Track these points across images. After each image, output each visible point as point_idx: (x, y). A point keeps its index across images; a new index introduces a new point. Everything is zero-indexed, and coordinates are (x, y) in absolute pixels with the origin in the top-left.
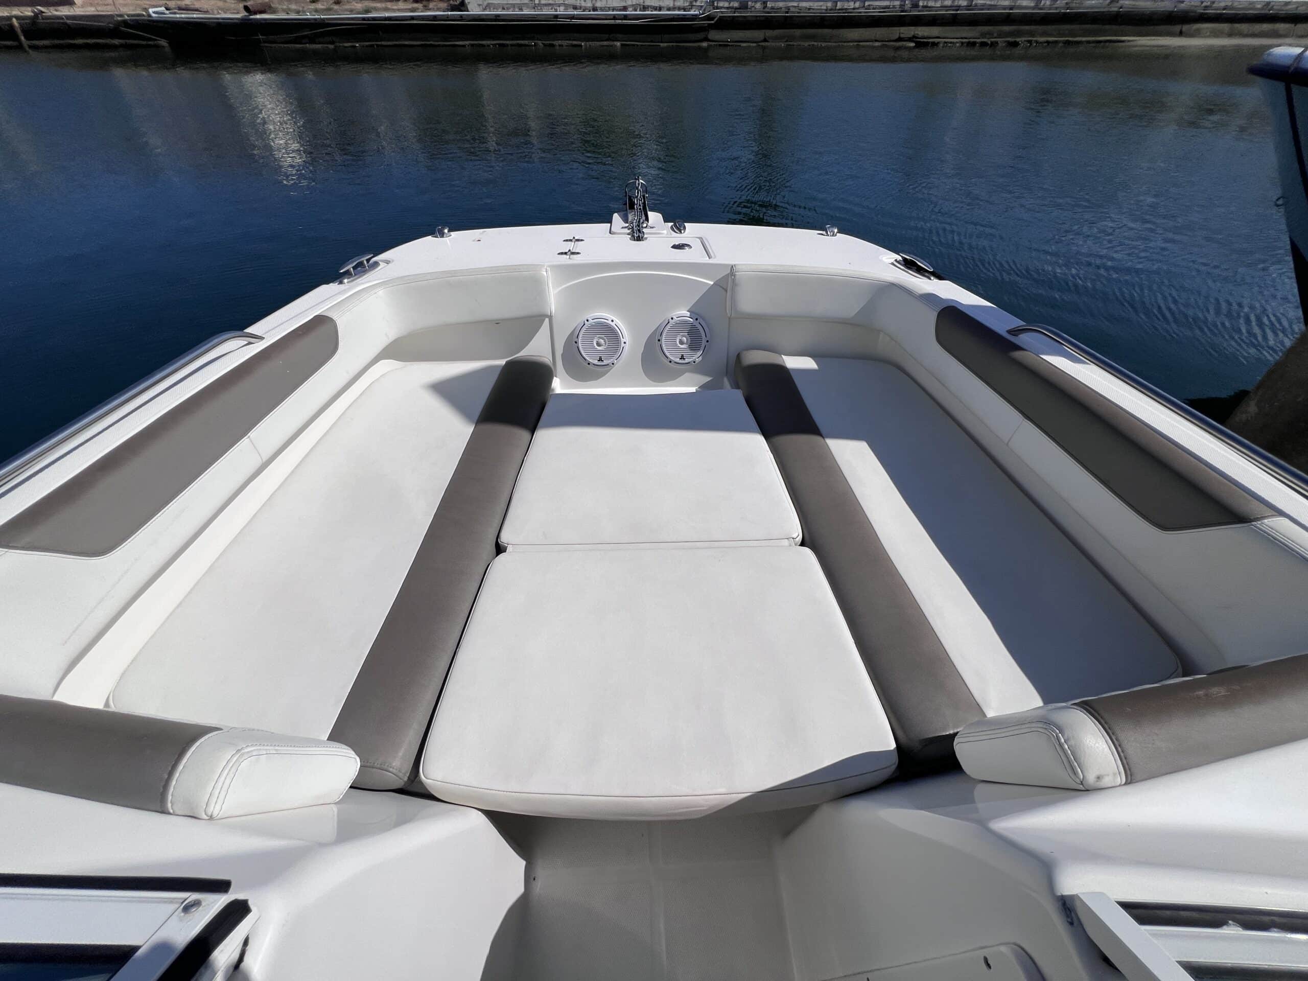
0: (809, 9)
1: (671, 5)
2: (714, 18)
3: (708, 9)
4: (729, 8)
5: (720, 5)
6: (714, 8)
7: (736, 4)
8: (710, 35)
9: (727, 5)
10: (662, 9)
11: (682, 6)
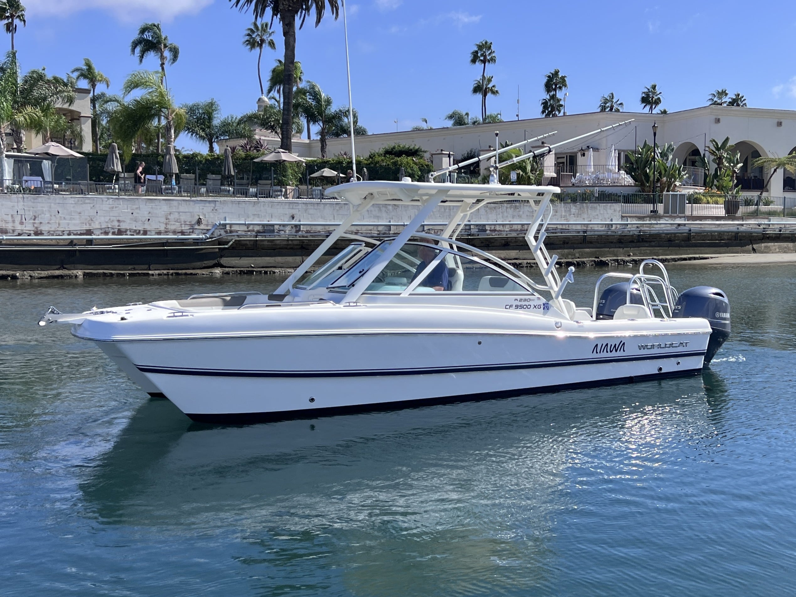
1: (162, 228)
2: (227, 243)
3: (217, 233)
4: (249, 231)
5: (234, 228)
6: (226, 232)
7: (257, 228)
8: (224, 261)
9: (245, 228)
10: (148, 233)
11: (179, 229)
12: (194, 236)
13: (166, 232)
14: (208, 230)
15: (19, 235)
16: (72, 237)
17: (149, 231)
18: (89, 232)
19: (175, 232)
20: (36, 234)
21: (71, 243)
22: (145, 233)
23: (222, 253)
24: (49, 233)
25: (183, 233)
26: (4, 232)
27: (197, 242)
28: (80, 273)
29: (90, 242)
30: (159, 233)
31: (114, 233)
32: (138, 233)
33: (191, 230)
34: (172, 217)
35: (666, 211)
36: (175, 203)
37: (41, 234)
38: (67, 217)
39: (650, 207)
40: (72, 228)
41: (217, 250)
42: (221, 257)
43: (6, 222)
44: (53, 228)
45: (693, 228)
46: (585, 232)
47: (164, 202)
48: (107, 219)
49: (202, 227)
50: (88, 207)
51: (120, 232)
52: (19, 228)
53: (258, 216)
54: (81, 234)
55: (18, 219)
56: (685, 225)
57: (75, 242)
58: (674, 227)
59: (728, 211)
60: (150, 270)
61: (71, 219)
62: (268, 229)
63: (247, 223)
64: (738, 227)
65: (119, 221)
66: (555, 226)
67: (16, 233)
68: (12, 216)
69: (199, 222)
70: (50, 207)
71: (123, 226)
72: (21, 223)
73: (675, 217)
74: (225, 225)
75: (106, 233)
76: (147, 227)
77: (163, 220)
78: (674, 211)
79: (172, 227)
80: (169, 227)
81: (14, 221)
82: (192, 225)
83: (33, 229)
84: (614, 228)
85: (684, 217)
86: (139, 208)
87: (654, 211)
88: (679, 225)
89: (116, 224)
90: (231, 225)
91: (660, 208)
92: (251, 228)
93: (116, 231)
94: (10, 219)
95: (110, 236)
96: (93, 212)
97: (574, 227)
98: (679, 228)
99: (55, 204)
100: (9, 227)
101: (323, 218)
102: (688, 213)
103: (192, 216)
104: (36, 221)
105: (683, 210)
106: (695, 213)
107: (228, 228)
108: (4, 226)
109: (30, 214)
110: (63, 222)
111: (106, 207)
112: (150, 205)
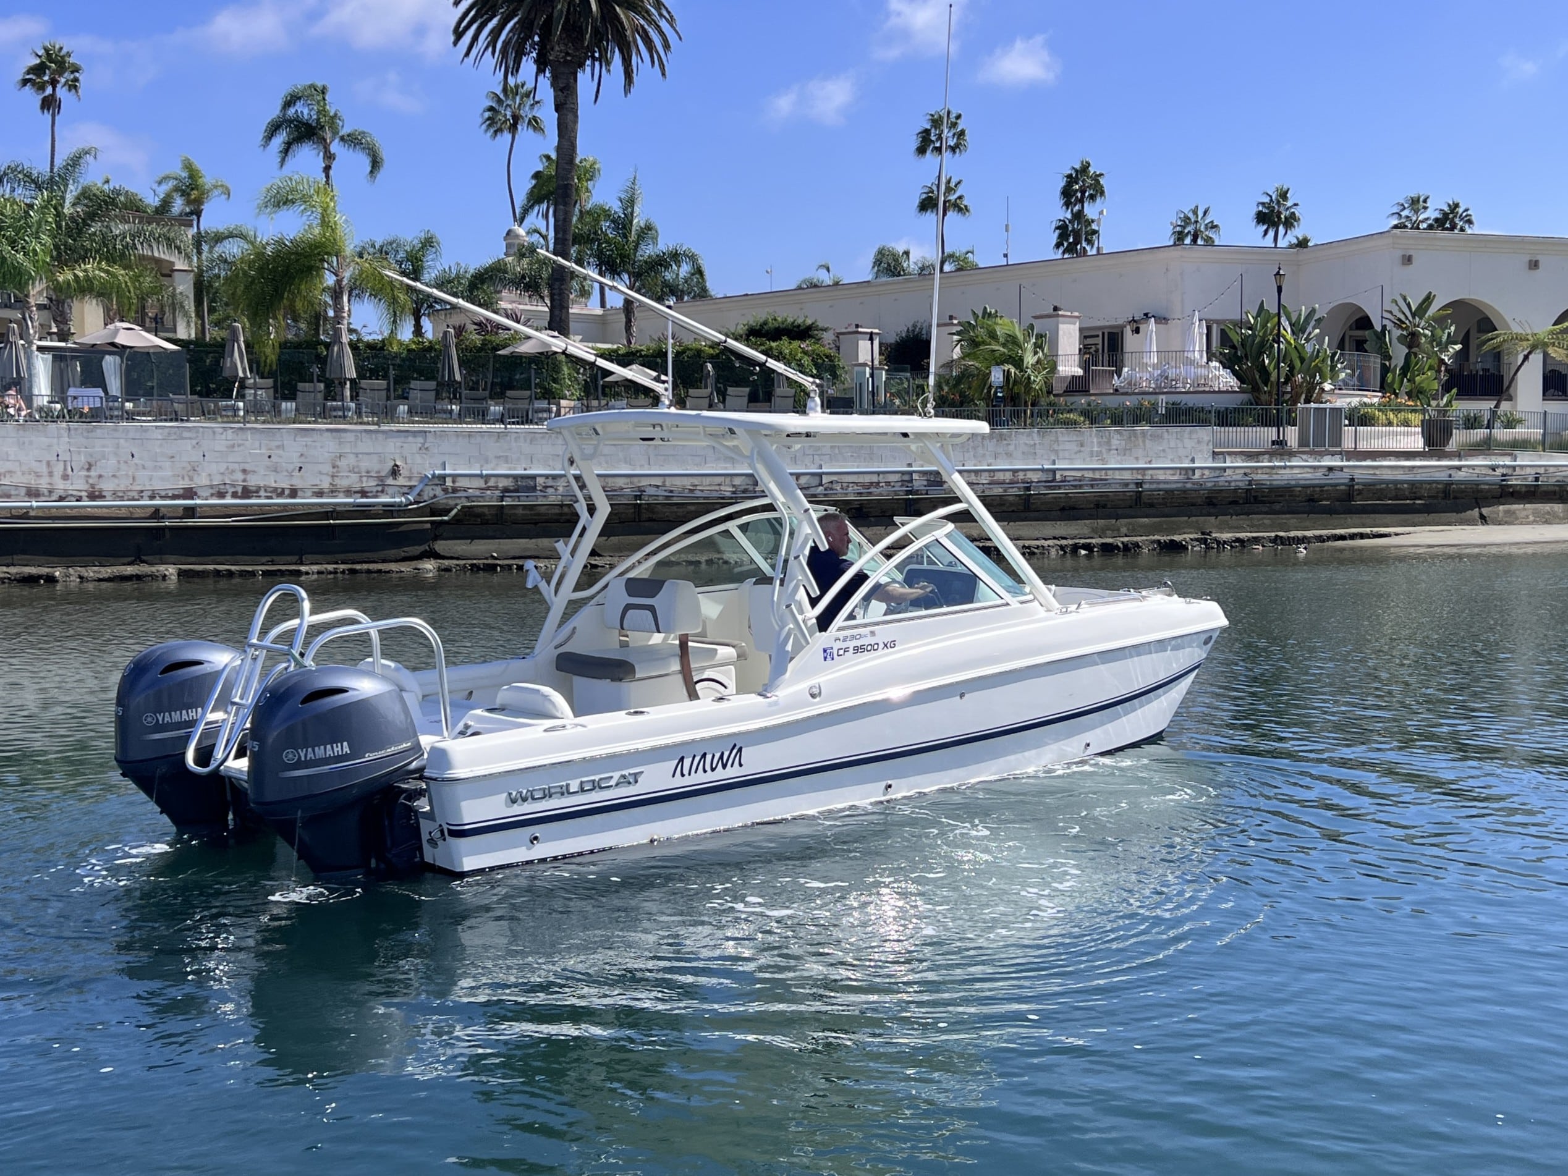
1: (325, 485)
2: (447, 512)
3: (428, 493)
4: (488, 489)
5: (461, 483)
6: (445, 491)
7: (504, 483)
8: (440, 546)
9: (481, 483)
10: (300, 493)
11: (357, 486)
12: (385, 499)
13: (333, 492)
14: (411, 487)
15: (61, 499)
16: (157, 502)
17: (301, 489)
18: (190, 493)
19: (348, 492)
20: (92, 497)
21: (156, 513)
22: (294, 493)
23: (438, 531)
24: (115, 495)
25: (364, 493)
26: (33, 493)
27: (390, 510)
28: (171, 570)
29: (190, 512)
30: (320, 494)
31: (235, 495)
32: (281, 494)
33: (380, 488)
34: (343, 463)
35: (1303, 441)
36: (350, 437)
37: (101, 497)
38: (149, 464)
39: (1271, 433)
40: (158, 485)
41: (428, 526)
42: (436, 538)
43: (38, 476)
44: (123, 485)
45: (1358, 475)
46: (1139, 484)
47: (328, 434)
48: (222, 467)
49: (401, 481)
50: (188, 445)
51: (247, 493)
52: (60, 485)
53: (507, 460)
54: (174, 497)
55: (58, 469)
56: (1341, 468)
57: (163, 511)
58: (1319, 474)
59: (1428, 441)
60: (302, 564)
61: (156, 469)
62: (525, 484)
63: (484, 472)
64: (1451, 472)
65: (244, 471)
66: (1079, 474)
67: (55, 497)
68: (48, 463)
69: (395, 472)
70: (118, 446)
71: (253, 481)
72: (65, 477)
73: (1322, 454)
74: (443, 478)
75: (221, 495)
76: (298, 483)
77: (328, 468)
78: (1320, 442)
79: (343, 483)
80: (337, 481)
81: (51, 474)
82: (381, 479)
83: (86, 487)
84: (1198, 473)
85: (1340, 453)
86: (281, 447)
87: (1280, 443)
88: (1331, 469)
89: (240, 476)
90: (454, 477)
91: (1292, 434)
92: (491, 483)
93: (239, 489)
94: (44, 469)
95: (229, 501)
96: (196, 456)
97: (1118, 476)
98: (1331, 476)
99: (126, 440)
100: (43, 484)
101: (628, 461)
102: (1348, 444)
103: (382, 461)
104: (93, 473)
105: (1337, 440)
106: (1363, 446)
107: (449, 482)
108: (33, 482)
109: (81, 460)
110: (141, 474)
111: (220, 444)
112: (302, 440)
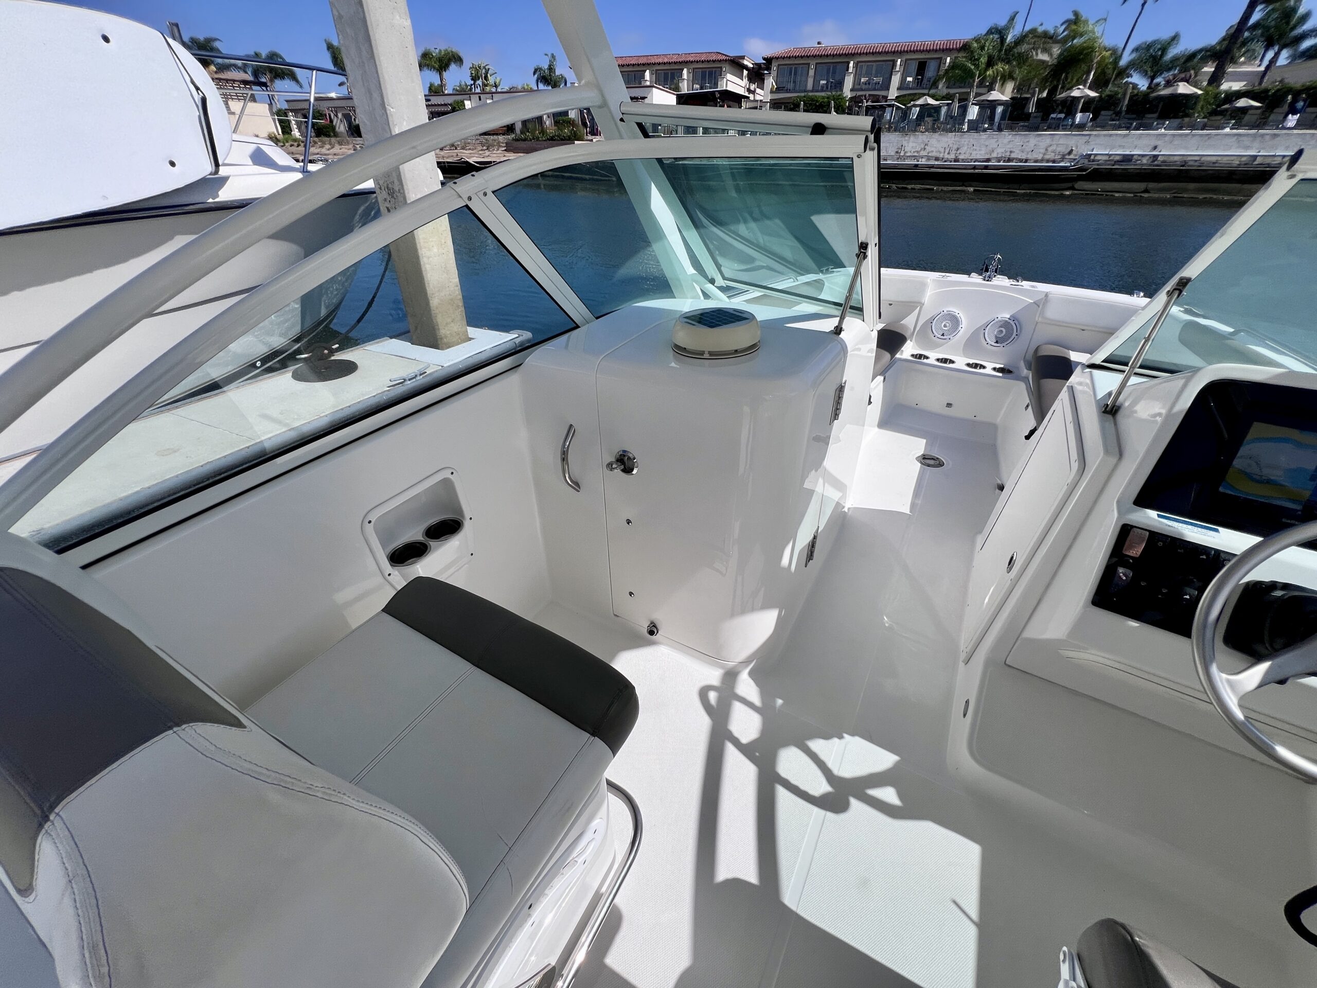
0: (1214, 163)
1: (1040, 158)
2: (1086, 170)
3: (1081, 162)
4: (1109, 160)
5: (1098, 158)
6: (1089, 161)
7: (1118, 158)
8: (1077, 185)
9: (1106, 158)
10: (1028, 161)
11: (1052, 158)
12: (1062, 164)
13: (1042, 161)
14: (1075, 159)
15: (945, 161)
16: (976, 163)
17: (1030, 160)
18: (988, 160)
19: (1048, 161)
20: (955, 161)
21: (975, 167)
22: (1026, 161)
23: (1079, 178)
24: (963, 160)
25: (1054, 162)
26: (937, 159)
27: (1062, 169)
28: (972, 189)
29: (986, 167)
30: (1036, 161)
31: (1004, 161)
32: (1021, 161)
33: (1061, 160)
34: (1050, 149)
36: (1057, 137)
37: (958, 161)
38: (978, 148)
40: (978, 157)
41: (1076, 176)
42: (1077, 181)
43: (940, 153)
44: (967, 156)
47: (1050, 136)
48: (1003, 150)
49: (1072, 156)
50: (994, 141)
51: (1009, 160)
52: (946, 156)
53: (1123, 147)
54: (982, 162)
55: (947, 151)
57: (977, 167)
60: (1018, 190)
61: (979, 150)
62: (1127, 159)
63: (1110, 153)
65: (1011, 152)
67: (944, 160)
68: (945, 148)
69: (1070, 152)
70: (969, 141)
71: (1013, 156)
72: (949, 153)
74: (1090, 155)
75: (999, 161)
76: (1029, 157)
77: (1043, 151)
79: (1047, 157)
80: (1045, 156)
81: (944, 152)
82: (1063, 155)
83: (954, 157)
86: (1028, 142)
89: (1008, 154)
90: (1096, 155)
92: (1112, 158)
93: (1007, 159)
94: (942, 150)
95: (1001, 163)
96: (995, 145)
99: (973, 139)
100: (941, 156)
101: (1186, 148)
103: (1067, 148)
104: (958, 152)
107: (1092, 157)
108: (937, 155)
109: (955, 147)
110: (974, 153)
111: (1006, 141)
112: (1037, 139)
